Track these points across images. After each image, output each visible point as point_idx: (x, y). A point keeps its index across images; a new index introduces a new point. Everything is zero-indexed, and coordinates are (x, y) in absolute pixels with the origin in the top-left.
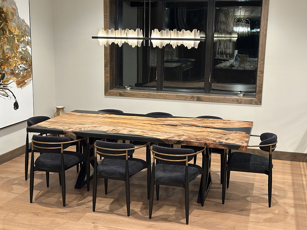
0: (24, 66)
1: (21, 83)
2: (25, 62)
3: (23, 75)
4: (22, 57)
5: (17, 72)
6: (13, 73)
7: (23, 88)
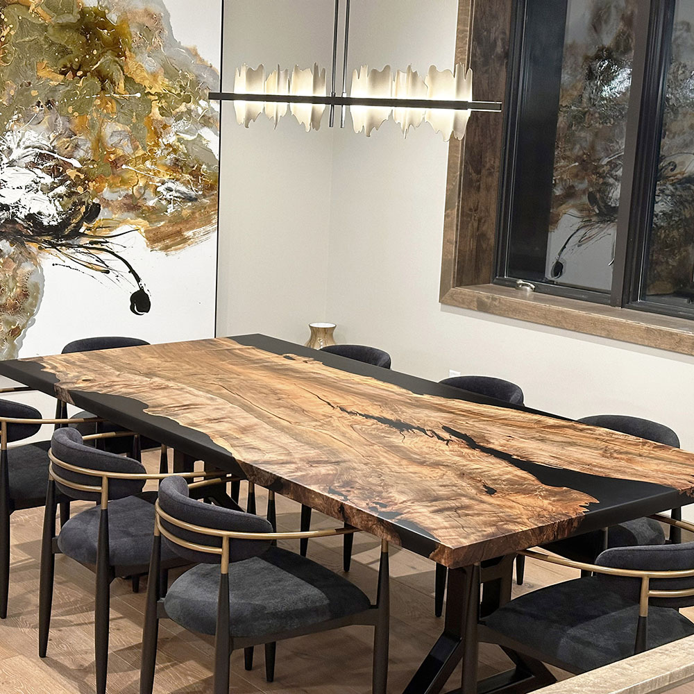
0: (183, 189)
1: (168, 236)
2: (188, 177)
3: (176, 214)
4: (177, 160)
5: (151, 203)
6: (133, 206)
7: (173, 252)
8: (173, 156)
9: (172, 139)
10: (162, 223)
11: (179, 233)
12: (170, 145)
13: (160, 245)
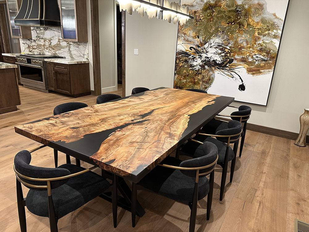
0: (262, 57)
1: (254, 71)
2: (265, 54)
3: (258, 64)
4: (262, 48)
5: (250, 60)
6: (244, 60)
7: (255, 76)
8: (260, 47)
9: (261, 42)
10: (253, 67)
11: (259, 70)
12: (260, 44)
13: (251, 73)
